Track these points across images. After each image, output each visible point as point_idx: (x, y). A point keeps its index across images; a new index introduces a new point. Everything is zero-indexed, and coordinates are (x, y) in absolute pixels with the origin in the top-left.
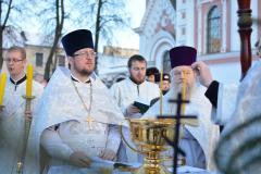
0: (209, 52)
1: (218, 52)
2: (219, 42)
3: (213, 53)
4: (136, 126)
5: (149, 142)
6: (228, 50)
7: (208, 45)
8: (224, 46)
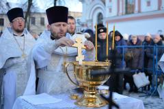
0: (127, 13)
1: (133, 13)
2: (133, 7)
3: (130, 13)
4: (78, 68)
5: (87, 79)
6: (139, 12)
7: (126, 8)
8: (136, 9)
